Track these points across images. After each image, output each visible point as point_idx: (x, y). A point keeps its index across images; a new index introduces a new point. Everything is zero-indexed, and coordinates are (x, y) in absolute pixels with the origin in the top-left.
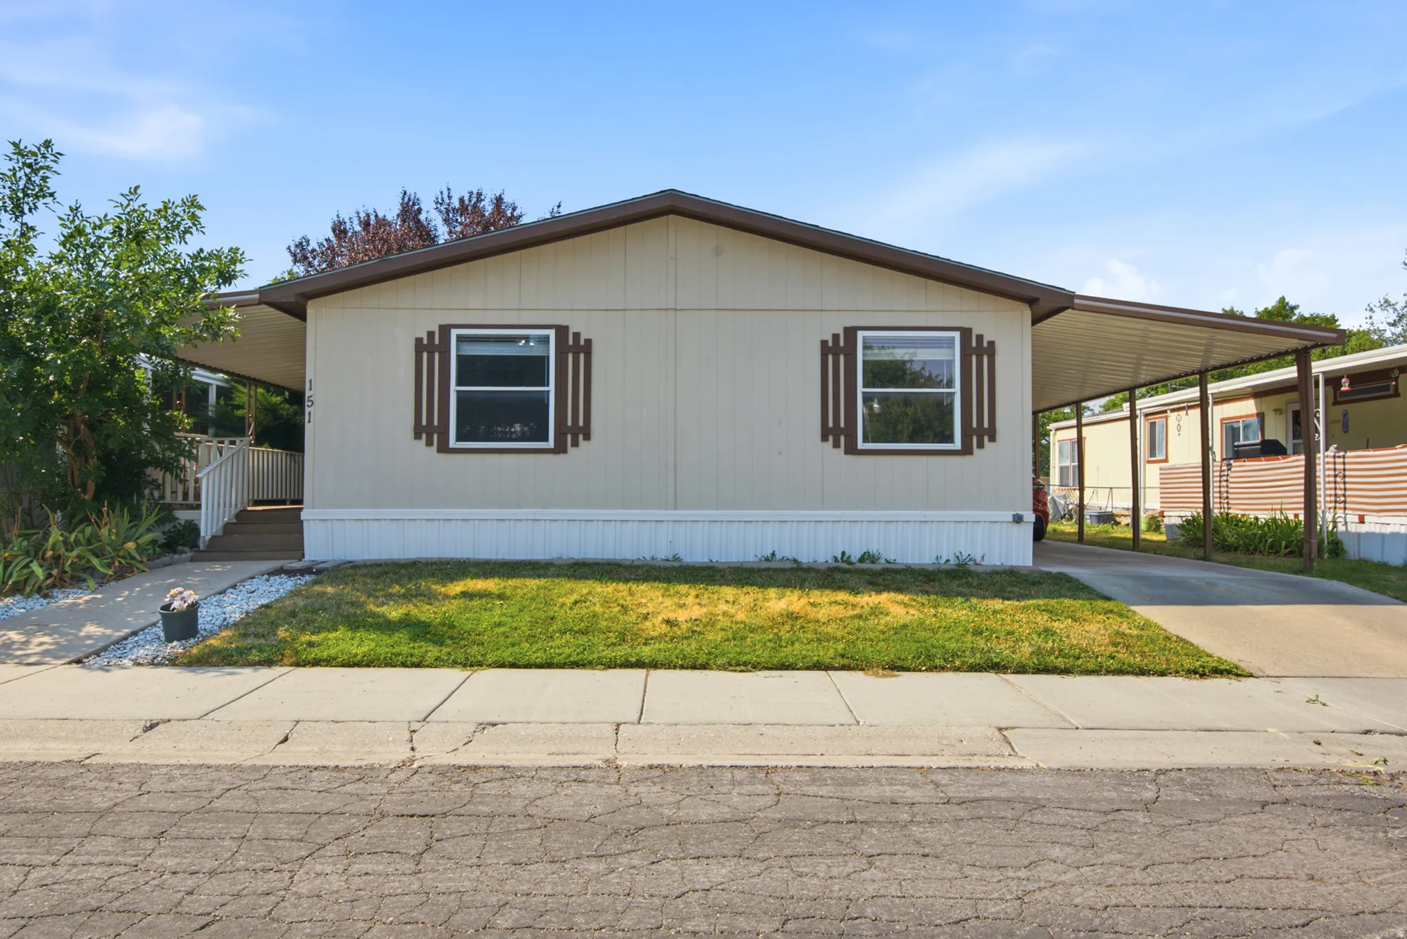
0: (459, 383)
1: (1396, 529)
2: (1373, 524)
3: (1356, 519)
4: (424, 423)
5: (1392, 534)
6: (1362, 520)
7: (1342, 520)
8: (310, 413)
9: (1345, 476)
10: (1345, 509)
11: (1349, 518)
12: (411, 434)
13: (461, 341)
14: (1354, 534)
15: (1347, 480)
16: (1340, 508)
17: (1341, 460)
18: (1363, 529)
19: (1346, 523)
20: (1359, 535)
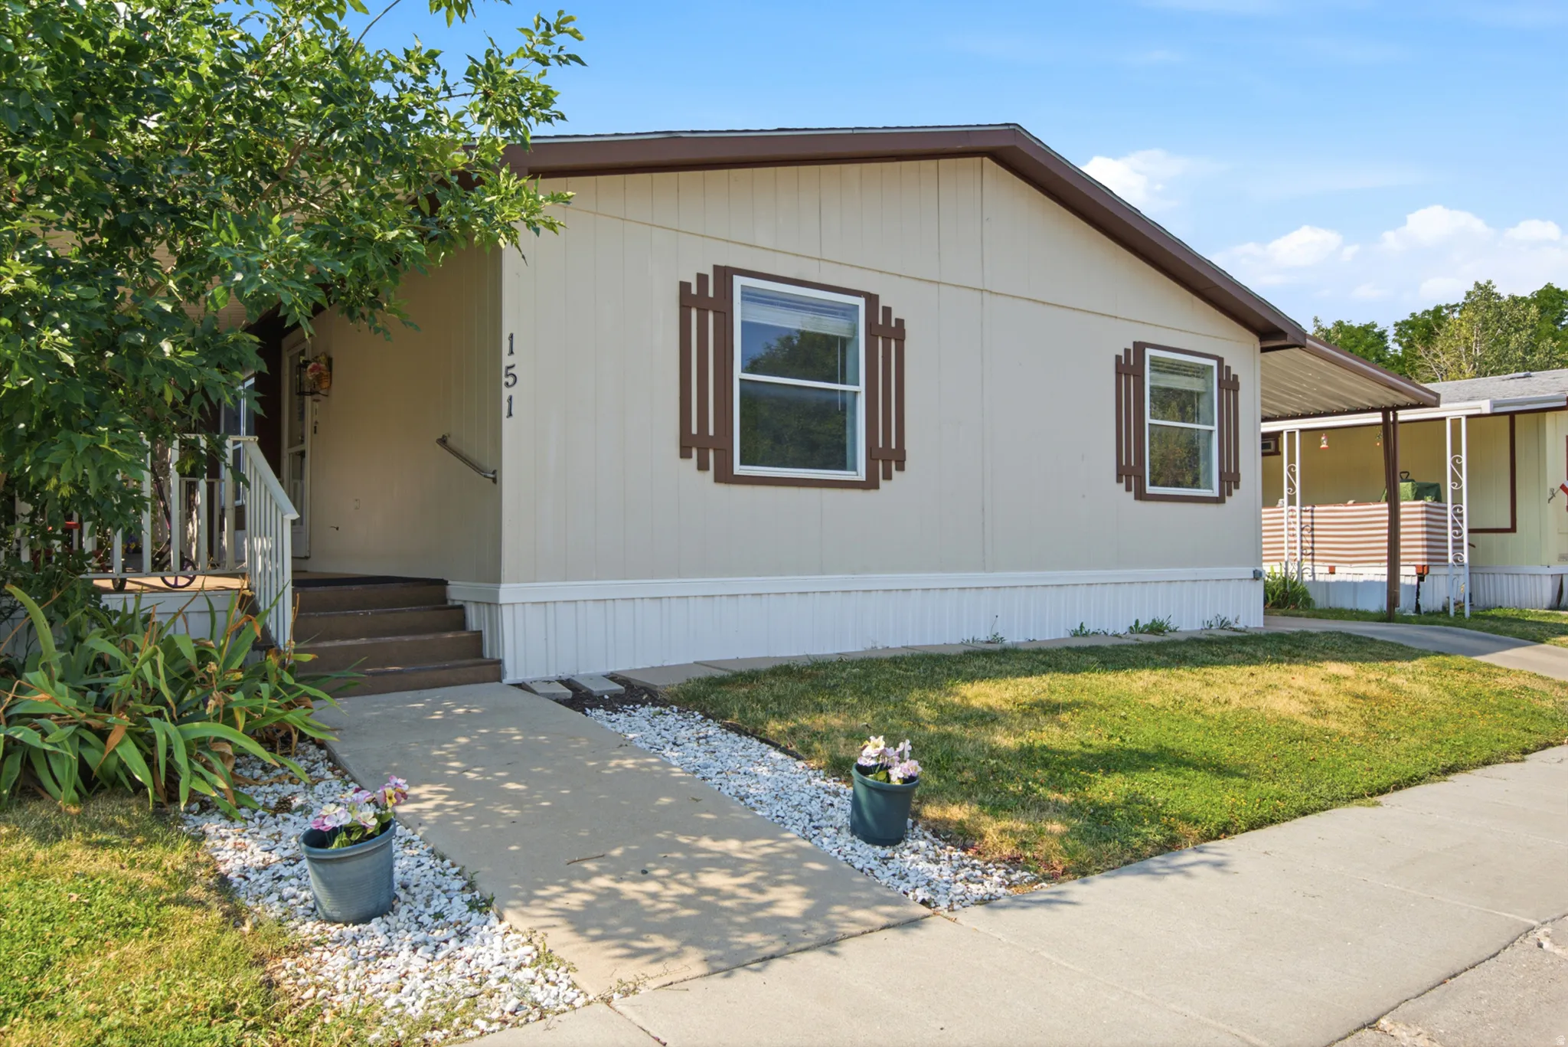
0: (745, 370)
1: (1371, 578)
2: (1344, 574)
3: (1326, 570)
4: (694, 431)
5: (1366, 582)
6: (1332, 572)
7: (1310, 571)
8: (510, 399)
9: (1312, 529)
10: (1313, 560)
11: (1317, 570)
12: (675, 449)
13: (748, 299)
14: (1322, 583)
15: (1315, 533)
16: (1307, 560)
17: (1309, 514)
18: (1333, 578)
19: (1313, 574)
20: (1327, 584)
